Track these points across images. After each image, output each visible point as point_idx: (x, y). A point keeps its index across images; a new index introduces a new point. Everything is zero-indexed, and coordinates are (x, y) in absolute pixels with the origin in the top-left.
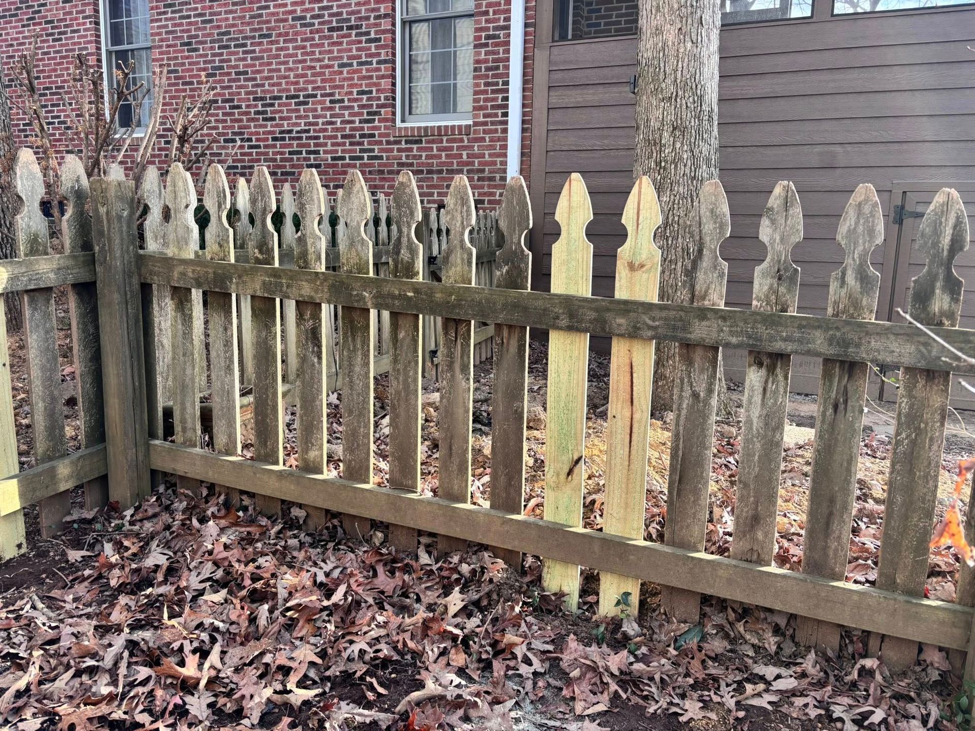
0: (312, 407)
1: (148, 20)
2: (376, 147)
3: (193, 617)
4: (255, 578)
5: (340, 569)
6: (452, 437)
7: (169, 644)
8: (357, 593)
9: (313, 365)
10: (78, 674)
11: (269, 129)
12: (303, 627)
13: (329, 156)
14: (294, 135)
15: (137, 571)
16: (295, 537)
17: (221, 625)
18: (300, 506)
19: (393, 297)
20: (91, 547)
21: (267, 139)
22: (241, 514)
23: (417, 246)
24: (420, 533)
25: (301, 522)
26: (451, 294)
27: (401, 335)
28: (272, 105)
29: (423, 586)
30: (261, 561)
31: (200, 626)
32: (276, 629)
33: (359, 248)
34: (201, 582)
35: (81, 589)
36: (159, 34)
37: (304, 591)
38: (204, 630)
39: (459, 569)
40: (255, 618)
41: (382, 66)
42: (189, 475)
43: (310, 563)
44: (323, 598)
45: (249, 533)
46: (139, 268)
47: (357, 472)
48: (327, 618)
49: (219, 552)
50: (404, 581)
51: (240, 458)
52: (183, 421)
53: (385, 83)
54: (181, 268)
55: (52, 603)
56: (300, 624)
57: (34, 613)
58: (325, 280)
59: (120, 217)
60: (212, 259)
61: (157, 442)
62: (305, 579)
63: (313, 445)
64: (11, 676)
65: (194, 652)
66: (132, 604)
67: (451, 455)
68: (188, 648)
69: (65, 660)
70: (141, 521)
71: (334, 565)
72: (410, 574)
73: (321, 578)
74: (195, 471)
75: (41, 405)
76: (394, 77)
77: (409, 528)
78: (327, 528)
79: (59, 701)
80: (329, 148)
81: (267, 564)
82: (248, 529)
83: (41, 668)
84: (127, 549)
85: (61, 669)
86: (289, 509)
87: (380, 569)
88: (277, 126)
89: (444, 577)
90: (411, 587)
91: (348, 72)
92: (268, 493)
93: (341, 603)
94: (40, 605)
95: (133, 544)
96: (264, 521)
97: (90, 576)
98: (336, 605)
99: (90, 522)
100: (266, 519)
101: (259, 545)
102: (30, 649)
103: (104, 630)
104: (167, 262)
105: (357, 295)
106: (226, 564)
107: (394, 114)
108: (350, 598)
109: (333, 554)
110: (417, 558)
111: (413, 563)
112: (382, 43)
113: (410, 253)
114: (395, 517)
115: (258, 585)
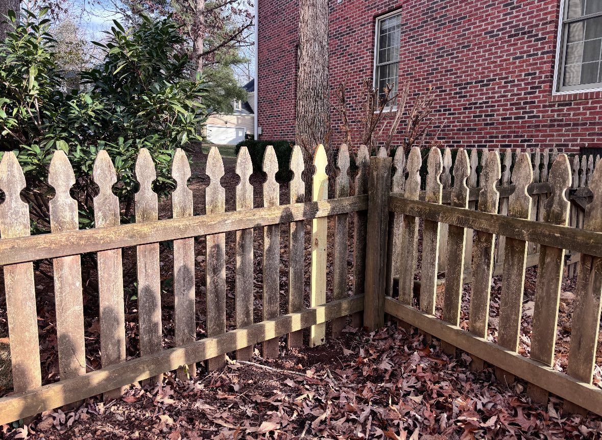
0: (481, 296)
1: (399, 47)
2: (535, 110)
3: (404, 407)
4: (440, 395)
5: (492, 404)
6: (581, 336)
7: (392, 420)
8: (503, 424)
9: (484, 270)
10: (348, 420)
11: (462, 103)
12: (467, 435)
13: (500, 117)
14: (478, 105)
15: (376, 370)
16: (464, 373)
17: (419, 417)
18: (468, 354)
19: (544, 236)
20: (354, 349)
21: (460, 109)
22: (432, 350)
23: (566, 203)
24: (551, 394)
25: (468, 364)
26: (590, 238)
27: (548, 260)
28: (466, 88)
29: (550, 432)
30: (443, 384)
31: (408, 414)
32: (451, 431)
33: (523, 201)
34: (409, 387)
35: (349, 372)
36: (405, 54)
37: (469, 412)
38: (410, 417)
39: (579, 428)
40: (439, 420)
41: (545, 56)
42: (405, 320)
43: (473, 395)
44: (481, 421)
45: (436, 363)
46: (389, 203)
47: (508, 341)
48: (482, 435)
49: (419, 372)
50: (536, 425)
51: (434, 317)
52: (404, 289)
53: (546, 67)
54: (411, 205)
55: (337, 377)
56: (465, 433)
57: (327, 379)
58: (497, 220)
59: (383, 177)
60: (429, 201)
61: (389, 298)
62: (470, 404)
63: (479, 319)
64: (318, 411)
65: (405, 429)
66: (373, 388)
67: (579, 348)
68: (402, 426)
69: (342, 411)
70: (378, 340)
71: (489, 400)
72: (541, 420)
73: (479, 406)
74: (408, 319)
75: (338, 271)
76: (554, 62)
77: (542, 389)
78: (485, 372)
79: (339, 433)
80: (501, 112)
81: (447, 388)
82: (436, 361)
83: (331, 412)
84: (371, 355)
85: (340, 415)
86: (461, 354)
87: (520, 412)
88: (467, 100)
89: (566, 431)
90: (541, 430)
91: (519, 62)
92: (449, 341)
93: (493, 428)
94: (331, 376)
95: (374, 352)
96: (445, 358)
97: (353, 366)
98: (489, 428)
99: (354, 334)
100: (446, 357)
101: (442, 373)
102: (327, 399)
103: (360, 400)
104: (405, 202)
105: (518, 231)
106: (423, 380)
107: (551, 87)
108: (499, 426)
109: (488, 391)
110: (547, 411)
111: (544, 413)
112: (547, 40)
113: (560, 207)
114: (533, 379)
115: (441, 399)
